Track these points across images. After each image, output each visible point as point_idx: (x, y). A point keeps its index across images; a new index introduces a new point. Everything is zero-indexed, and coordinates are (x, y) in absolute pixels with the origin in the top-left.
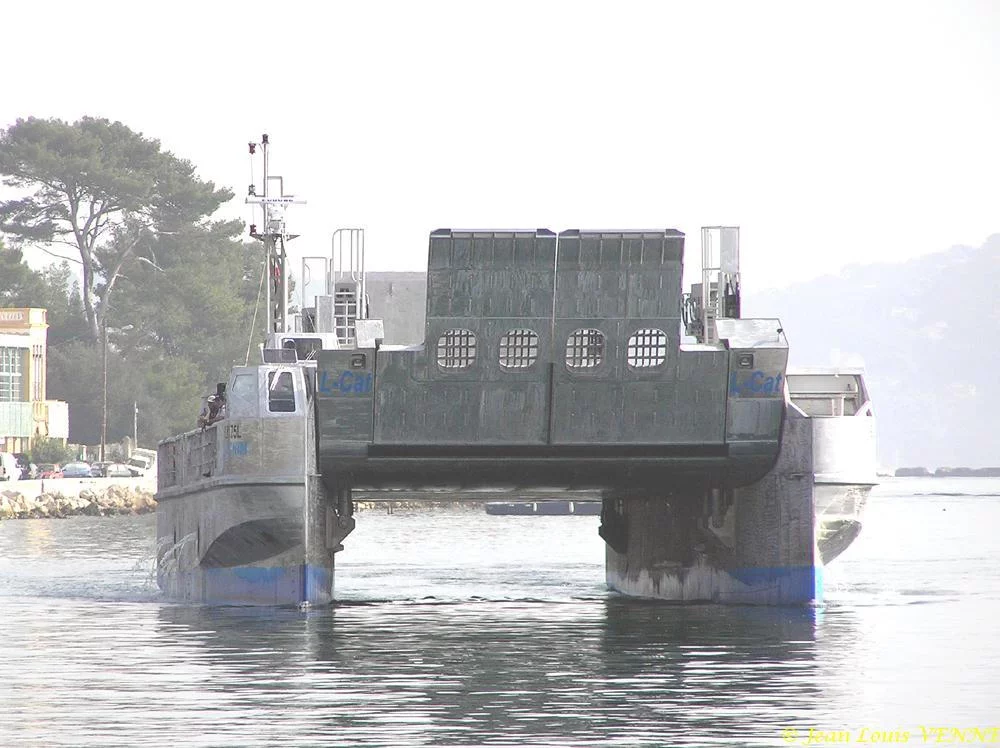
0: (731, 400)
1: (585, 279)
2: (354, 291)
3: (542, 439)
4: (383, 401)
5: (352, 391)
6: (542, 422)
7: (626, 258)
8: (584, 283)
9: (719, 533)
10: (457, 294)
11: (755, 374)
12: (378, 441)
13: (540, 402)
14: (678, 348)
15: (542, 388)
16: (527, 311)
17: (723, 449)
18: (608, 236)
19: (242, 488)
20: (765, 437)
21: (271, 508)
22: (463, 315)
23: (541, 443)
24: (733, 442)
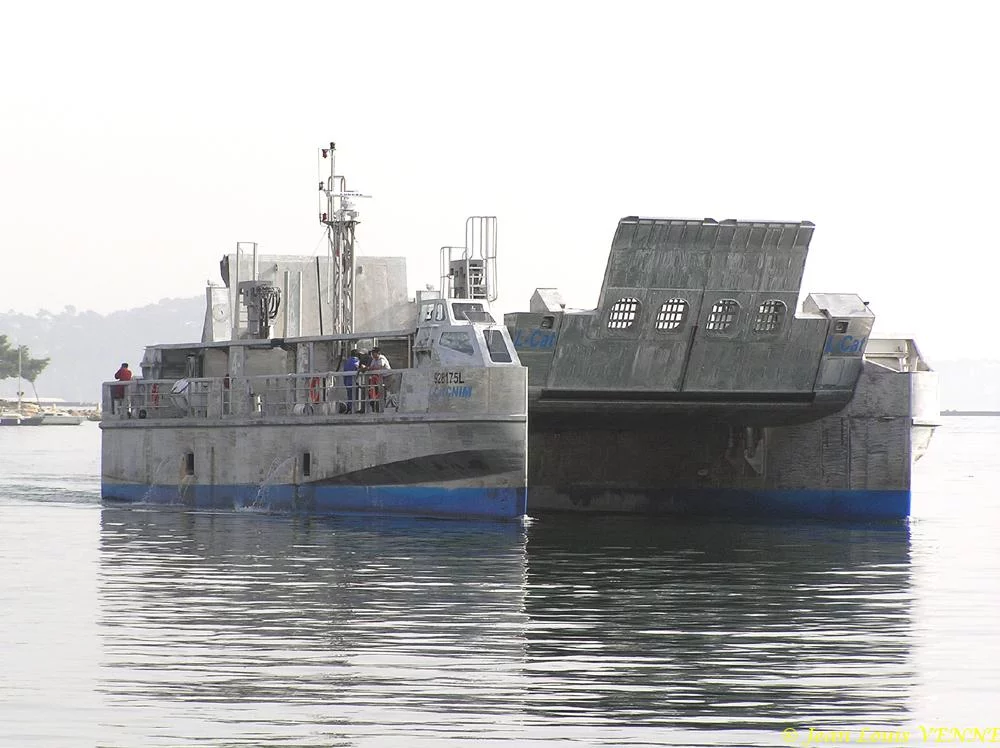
0: (825, 358)
1: (734, 258)
2: (481, 266)
3: (675, 387)
4: (561, 354)
5: (538, 346)
6: (679, 373)
7: (767, 243)
8: (732, 263)
9: (751, 461)
10: (633, 269)
11: (845, 338)
12: (550, 387)
13: (680, 358)
14: (793, 316)
15: (684, 346)
16: (684, 285)
17: (810, 397)
18: (758, 225)
19: (460, 424)
20: (845, 388)
21: (493, 440)
22: (634, 286)
23: (674, 390)
24: (819, 392)
